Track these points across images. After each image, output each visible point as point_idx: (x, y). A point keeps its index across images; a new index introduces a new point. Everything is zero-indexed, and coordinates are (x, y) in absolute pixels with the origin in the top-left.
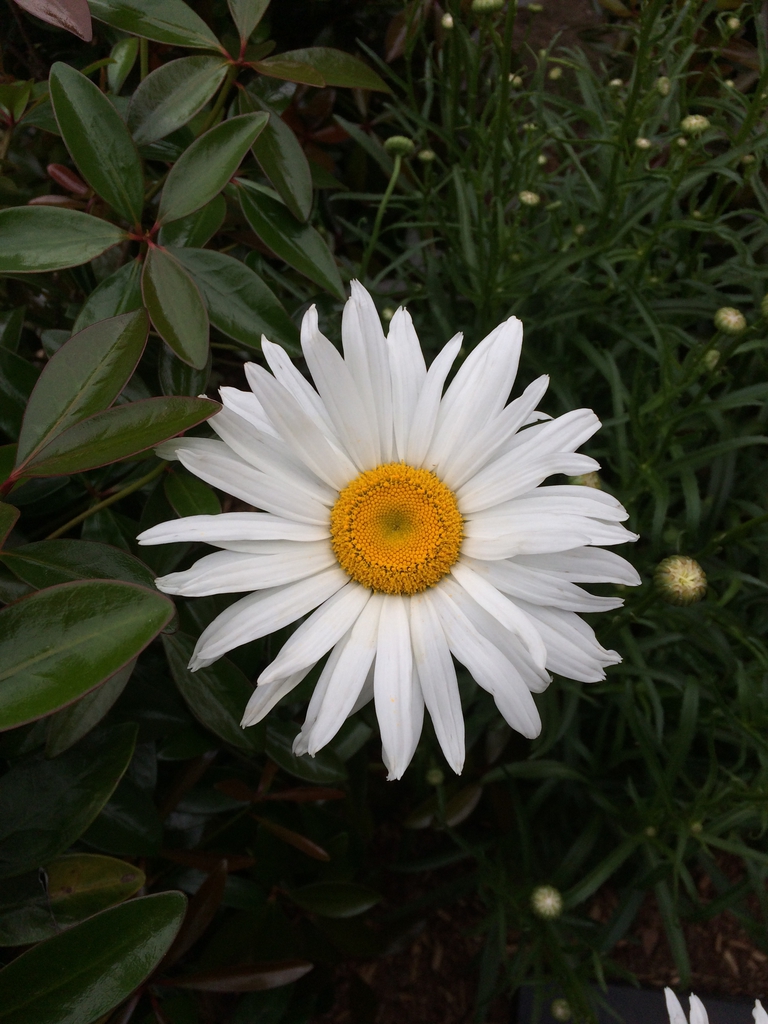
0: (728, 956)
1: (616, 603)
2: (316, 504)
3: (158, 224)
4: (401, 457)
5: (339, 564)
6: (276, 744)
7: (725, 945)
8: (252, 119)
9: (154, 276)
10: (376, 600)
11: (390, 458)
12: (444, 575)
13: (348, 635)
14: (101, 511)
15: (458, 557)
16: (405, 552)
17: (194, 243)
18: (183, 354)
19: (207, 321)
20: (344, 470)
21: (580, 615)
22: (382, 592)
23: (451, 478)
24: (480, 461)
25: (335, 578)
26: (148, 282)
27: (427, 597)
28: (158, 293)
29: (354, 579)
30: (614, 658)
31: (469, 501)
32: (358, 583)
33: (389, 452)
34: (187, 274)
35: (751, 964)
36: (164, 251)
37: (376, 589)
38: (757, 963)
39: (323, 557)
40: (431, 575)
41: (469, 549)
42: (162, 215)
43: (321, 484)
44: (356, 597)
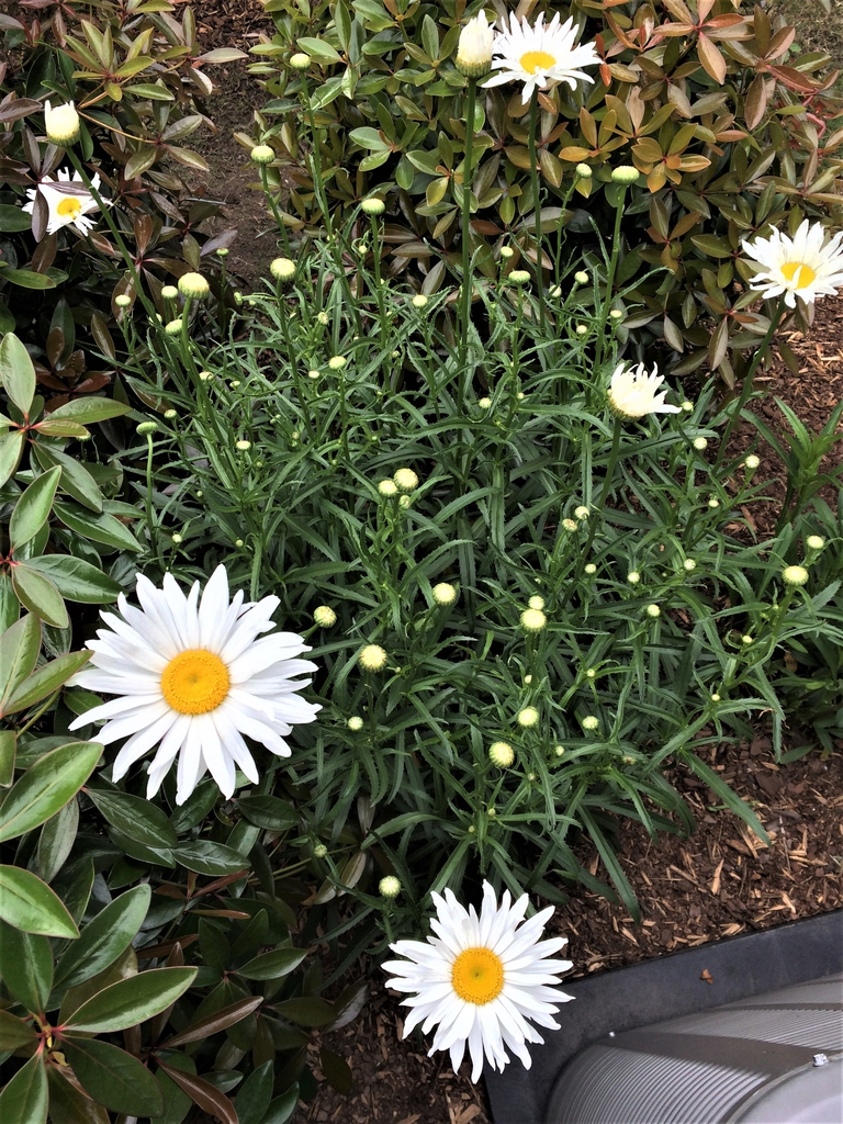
0: (625, 932)
1: (309, 681)
2: (151, 684)
3: (12, 551)
4: (188, 647)
5: (172, 708)
6: (191, 858)
7: (621, 924)
8: (52, 472)
9: (20, 583)
10: (195, 719)
11: (182, 650)
12: (225, 696)
13: (186, 738)
14: (24, 734)
15: (229, 686)
16: (201, 690)
17: (35, 554)
18: (53, 623)
19: (61, 598)
20: (159, 662)
21: (294, 692)
22: (197, 714)
23: (215, 649)
24: (224, 639)
25: (172, 716)
26: (18, 586)
27: (220, 709)
28: (26, 592)
29: (182, 713)
30: (318, 707)
31: (227, 657)
32: (185, 713)
33: (181, 646)
34: (38, 574)
35: (645, 932)
36: (20, 563)
37: (194, 714)
38: (649, 928)
39: (162, 708)
40: (219, 698)
41: (234, 680)
42: (14, 544)
43: (151, 673)
44: (186, 720)
